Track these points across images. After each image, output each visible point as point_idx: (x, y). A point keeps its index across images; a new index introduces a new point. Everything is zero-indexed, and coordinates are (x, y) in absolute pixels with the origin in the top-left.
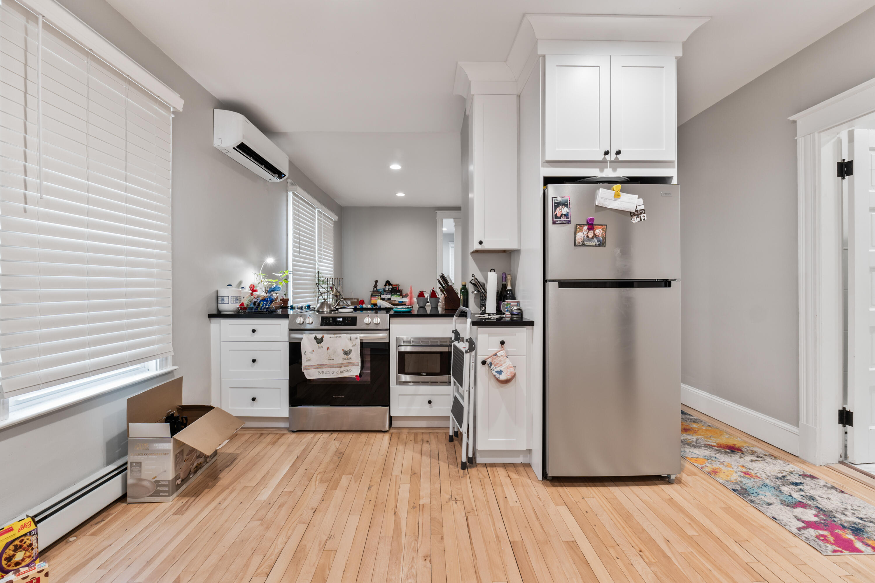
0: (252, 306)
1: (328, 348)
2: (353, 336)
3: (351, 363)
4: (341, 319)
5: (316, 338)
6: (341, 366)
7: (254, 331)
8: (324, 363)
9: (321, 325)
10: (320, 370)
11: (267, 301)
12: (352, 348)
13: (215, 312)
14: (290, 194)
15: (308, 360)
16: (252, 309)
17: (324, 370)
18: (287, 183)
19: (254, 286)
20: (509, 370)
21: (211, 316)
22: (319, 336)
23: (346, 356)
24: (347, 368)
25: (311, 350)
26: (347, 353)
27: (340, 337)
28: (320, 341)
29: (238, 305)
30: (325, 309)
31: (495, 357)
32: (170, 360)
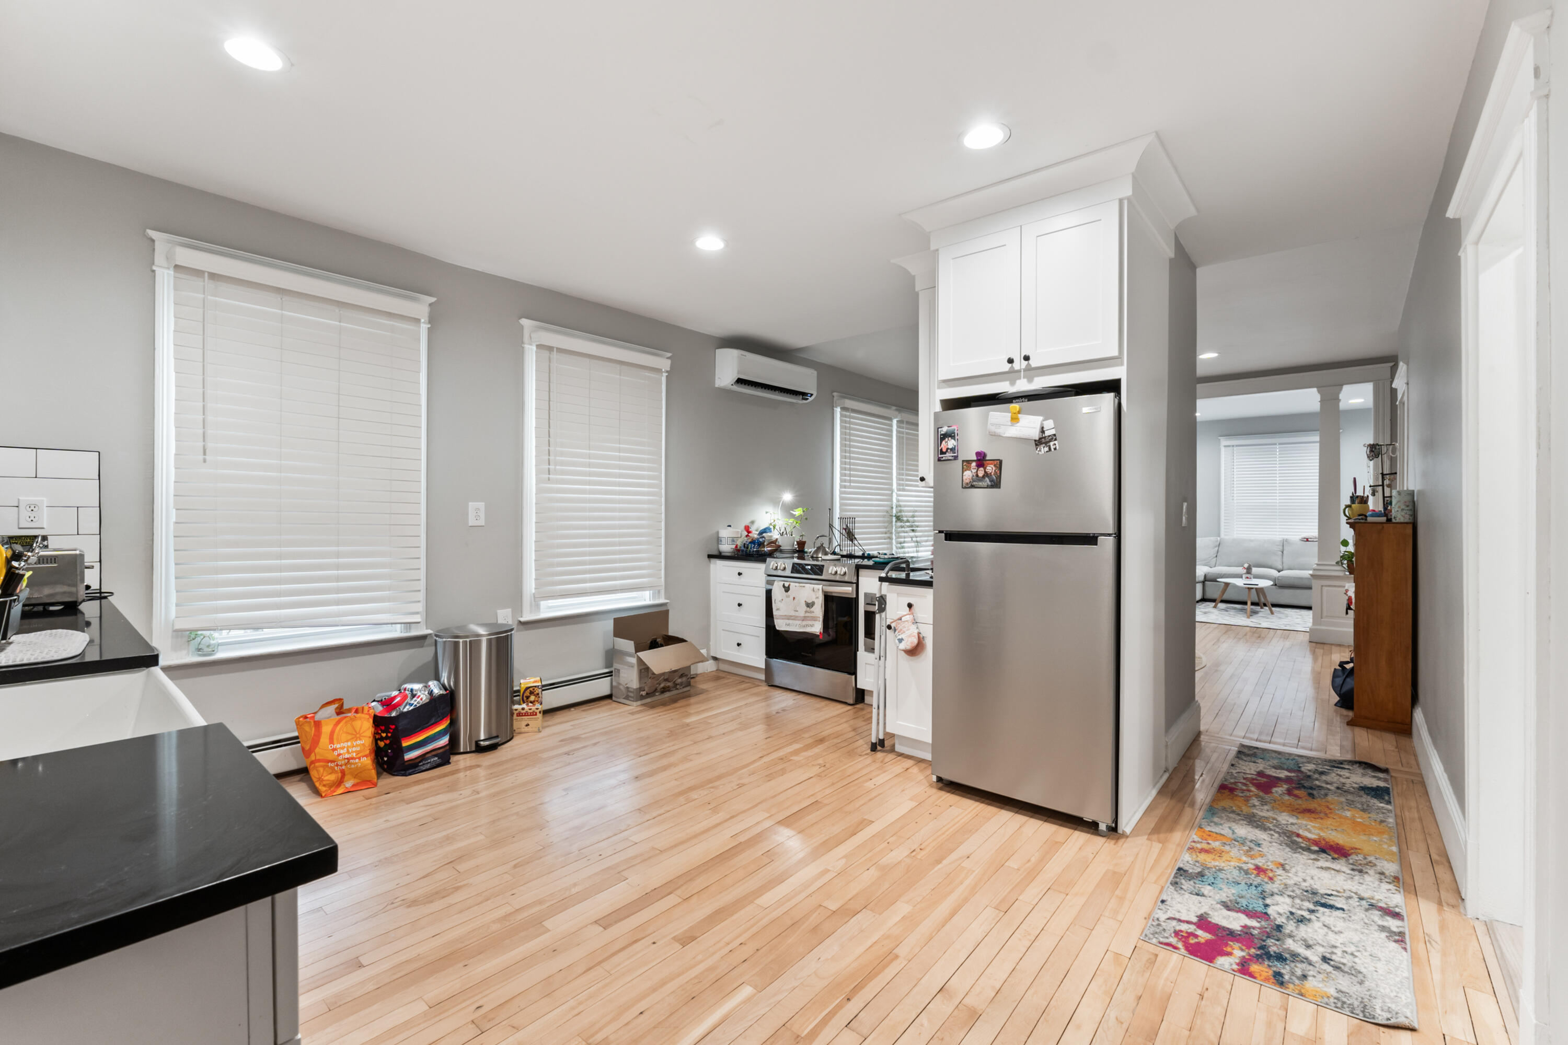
0: (743, 548)
1: (794, 598)
2: (816, 587)
3: (814, 617)
4: (809, 567)
5: (784, 586)
6: (804, 619)
7: (740, 574)
8: (791, 614)
9: (792, 572)
10: (788, 622)
11: (754, 544)
12: (816, 601)
13: (715, 553)
14: (838, 410)
15: (778, 609)
16: (743, 551)
17: (791, 622)
18: (833, 397)
19: (748, 527)
20: (910, 639)
21: (710, 556)
22: (787, 585)
23: (808, 609)
24: (810, 623)
25: (780, 599)
26: (809, 605)
27: (804, 587)
28: (787, 589)
29: (734, 546)
30: (820, 555)
31: (900, 621)
32: (663, 592)
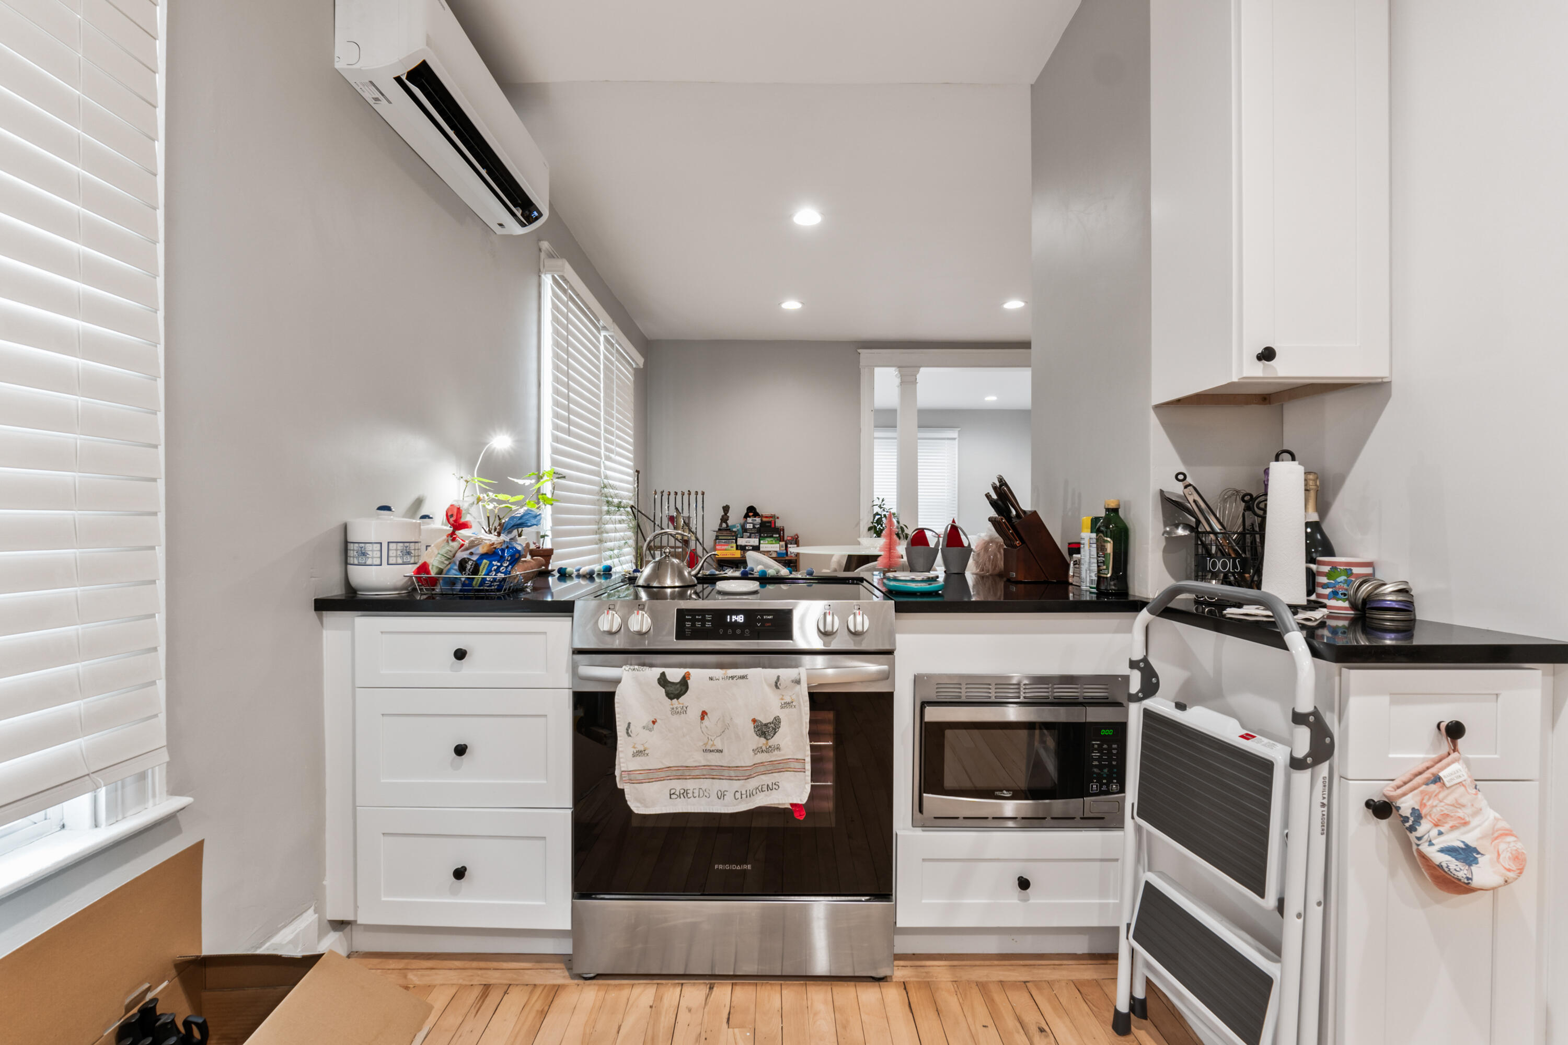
0: (454, 573)
1: (704, 714)
2: (787, 674)
3: (780, 762)
4: (740, 619)
5: (663, 681)
6: (746, 773)
7: (460, 655)
8: (690, 763)
9: (680, 635)
10: (678, 785)
11: (501, 559)
12: (783, 714)
13: (336, 591)
14: (547, 280)
15: (639, 753)
16: (453, 582)
17: (690, 785)
19: (459, 510)
20: (1502, 847)
21: (323, 605)
22: (675, 675)
23: (763, 740)
24: (767, 779)
25: (646, 719)
26: (766, 730)
27: (743, 677)
28: (677, 690)
29: (410, 570)
30: (668, 582)
31: (1433, 787)
32: (159, 778)
